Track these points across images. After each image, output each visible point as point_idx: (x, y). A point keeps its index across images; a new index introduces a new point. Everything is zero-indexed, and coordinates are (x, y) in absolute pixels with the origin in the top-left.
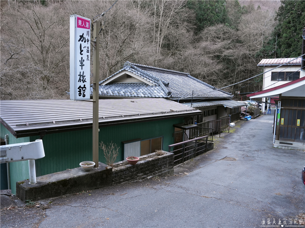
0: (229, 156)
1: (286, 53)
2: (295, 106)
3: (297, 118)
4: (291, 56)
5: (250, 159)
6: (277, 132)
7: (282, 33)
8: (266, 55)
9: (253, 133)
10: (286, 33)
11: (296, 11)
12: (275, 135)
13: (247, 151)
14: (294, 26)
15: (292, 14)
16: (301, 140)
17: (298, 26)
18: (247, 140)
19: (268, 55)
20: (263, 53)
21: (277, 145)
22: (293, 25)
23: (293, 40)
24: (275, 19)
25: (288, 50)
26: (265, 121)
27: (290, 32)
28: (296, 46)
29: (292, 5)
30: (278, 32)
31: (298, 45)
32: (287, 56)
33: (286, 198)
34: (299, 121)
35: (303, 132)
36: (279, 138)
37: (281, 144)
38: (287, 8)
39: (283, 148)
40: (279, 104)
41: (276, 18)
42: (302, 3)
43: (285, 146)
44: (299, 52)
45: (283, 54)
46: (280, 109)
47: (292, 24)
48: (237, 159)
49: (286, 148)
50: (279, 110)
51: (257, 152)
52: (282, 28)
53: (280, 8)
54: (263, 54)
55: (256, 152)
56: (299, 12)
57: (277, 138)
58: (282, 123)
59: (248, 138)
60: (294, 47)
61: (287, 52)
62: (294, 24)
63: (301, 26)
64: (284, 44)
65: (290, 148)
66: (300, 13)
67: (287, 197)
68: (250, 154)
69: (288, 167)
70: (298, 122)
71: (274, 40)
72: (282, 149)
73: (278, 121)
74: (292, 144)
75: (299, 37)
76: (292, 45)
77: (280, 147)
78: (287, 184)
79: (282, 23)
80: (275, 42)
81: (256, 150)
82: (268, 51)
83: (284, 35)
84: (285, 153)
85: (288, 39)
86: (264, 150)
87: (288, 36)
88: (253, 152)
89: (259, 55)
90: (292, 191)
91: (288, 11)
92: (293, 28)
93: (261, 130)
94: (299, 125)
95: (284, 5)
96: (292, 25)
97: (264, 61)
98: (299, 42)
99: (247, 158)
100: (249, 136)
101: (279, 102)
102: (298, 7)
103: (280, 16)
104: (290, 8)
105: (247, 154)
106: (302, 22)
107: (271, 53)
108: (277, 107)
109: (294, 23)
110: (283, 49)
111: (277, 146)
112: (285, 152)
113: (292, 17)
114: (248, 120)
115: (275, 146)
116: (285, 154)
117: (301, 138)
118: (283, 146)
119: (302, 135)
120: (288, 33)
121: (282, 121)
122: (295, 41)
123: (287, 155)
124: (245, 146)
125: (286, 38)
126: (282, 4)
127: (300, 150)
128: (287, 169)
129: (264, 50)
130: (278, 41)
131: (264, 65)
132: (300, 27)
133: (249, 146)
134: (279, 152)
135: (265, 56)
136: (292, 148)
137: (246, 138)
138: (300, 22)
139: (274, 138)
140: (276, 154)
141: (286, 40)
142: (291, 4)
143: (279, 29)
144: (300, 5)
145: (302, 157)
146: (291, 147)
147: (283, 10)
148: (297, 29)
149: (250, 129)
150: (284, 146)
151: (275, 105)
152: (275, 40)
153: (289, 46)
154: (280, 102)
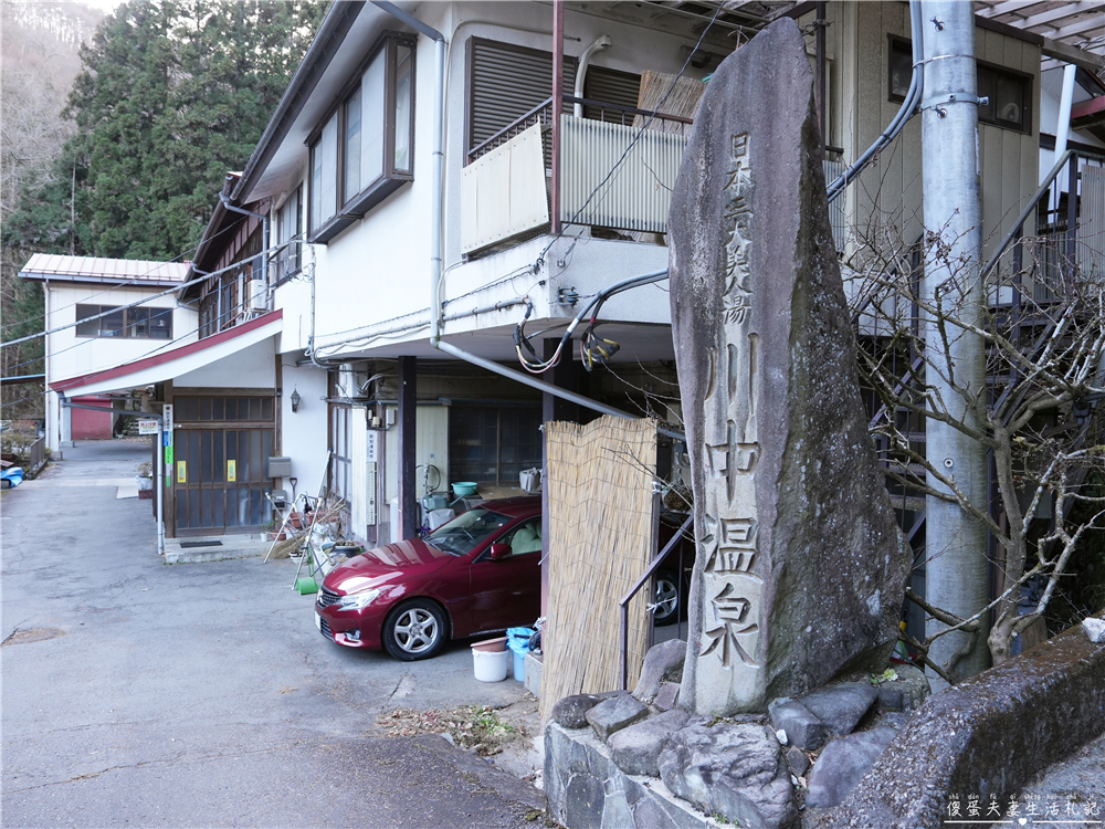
0: (27, 625)
1: (113, 242)
2: (219, 417)
3: (225, 457)
4: (128, 254)
5: (114, 616)
6: (168, 510)
7: (91, 170)
8: (36, 239)
9: (61, 531)
10: (106, 172)
11: (135, 103)
12: (163, 519)
13: (82, 594)
14: (132, 154)
15: (123, 110)
16: (243, 525)
17: (145, 155)
18: (55, 558)
19: (44, 240)
20: (23, 229)
21: (178, 554)
22: (130, 151)
23: (133, 199)
24: (65, 114)
25: (118, 233)
26: (84, 483)
27: (120, 172)
28: (142, 223)
29: (121, 79)
30: (78, 165)
31: (150, 220)
32: (117, 252)
33: (312, 694)
34: (232, 464)
35: (246, 500)
36: (177, 529)
37: (187, 550)
38: (105, 86)
39: (199, 559)
40: (168, 412)
41: (67, 110)
42: (152, 83)
43: (203, 554)
44: (152, 244)
45: (100, 244)
46: (171, 430)
47: (123, 147)
48: (64, 627)
49: (208, 558)
50: (167, 433)
51: (121, 590)
52: (91, 150)
53: (79, 79)
54: (26, 236)
55: (116, 591)
56: (144, 109)
57: (170, 533)
58: (182, 477)
59: (54, 549)
60: (136, 225)
61: (115, 240)
62: (132, 147)
63: (155, 160)
64: (102, 209)
65: (218, 557)
66: (147, 115)
67: (314, 691)
68: (100, 600)
69: (251, 612)
70: (231, 468)
71: (65, 187)
72: (194, 563)
73: (168, 474)
74: (219, 543)
75: (151, 192)
76: (129, 217)
77: (186, 560)
78: (285, 659)
79: (90, 133)
80: (70, 196)
81: (113, 583)
82: (44, 227)
83: (102, 178)
84: (211, 573)
85: (116, 196)
86: (140, 577)
87: (114, 182)
88: (108, 593)
89: (10, 235)
90: (310, 672)
91: (111, 98)
92: (128, 159)
93: (84, 513)
94: (234, 480)
95: (94, 74)
96: (127, 149)
97: (41, 264)
98: (151, 210)
99: (101, 615)
100: (51, 542)
101: (165, 406)
102: (142, 93)
103: (80, 105)
104: (115, 89)
105: (88, 603)
106: (157, 147)
107: (57, 234)
108: (162, 425)
109: (131, 143)
110: (101, 227)
111: (176, 558)
112: (210, 570)
113: (125, 121)
114: (14, 486)
115: (172, 560)
116: (215, 578)
117: (242, 518)
118: (195, 554)
119: (246, 510)
120: (116, 173)
121: (182, 469)
122: (138, 206)
123: (223, 578)
124: (60, 580)
125: (109, 188)
126: (87, 68)
127: (248, 557)
128: (250, 617)
129: (30, 222)
130: (79, 197)
131: (45, 277)
132: (153, 162)
133: (78, 575)
134: (194, 575)
135: (32, 242)
136: (225, 556)
137: (47, 552)
138: (151, 146)
139: (159, 532)
140: (186, 581)
141: (109, 196)
142: (120, 76)
143: (81, 155)
144: (148, 89)
145: (268, 577)
146: (222, 552)
147: (92, 89)
148: (144, 165)
149: (40, 516)
150: (198, 555)
151: (154, 418)
152: (70, 189)
153: (120, 218)
154: (171, 406)
